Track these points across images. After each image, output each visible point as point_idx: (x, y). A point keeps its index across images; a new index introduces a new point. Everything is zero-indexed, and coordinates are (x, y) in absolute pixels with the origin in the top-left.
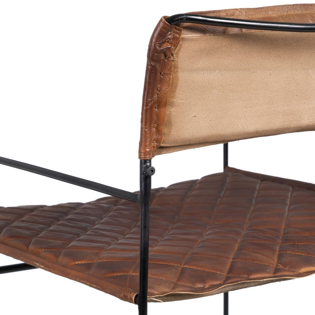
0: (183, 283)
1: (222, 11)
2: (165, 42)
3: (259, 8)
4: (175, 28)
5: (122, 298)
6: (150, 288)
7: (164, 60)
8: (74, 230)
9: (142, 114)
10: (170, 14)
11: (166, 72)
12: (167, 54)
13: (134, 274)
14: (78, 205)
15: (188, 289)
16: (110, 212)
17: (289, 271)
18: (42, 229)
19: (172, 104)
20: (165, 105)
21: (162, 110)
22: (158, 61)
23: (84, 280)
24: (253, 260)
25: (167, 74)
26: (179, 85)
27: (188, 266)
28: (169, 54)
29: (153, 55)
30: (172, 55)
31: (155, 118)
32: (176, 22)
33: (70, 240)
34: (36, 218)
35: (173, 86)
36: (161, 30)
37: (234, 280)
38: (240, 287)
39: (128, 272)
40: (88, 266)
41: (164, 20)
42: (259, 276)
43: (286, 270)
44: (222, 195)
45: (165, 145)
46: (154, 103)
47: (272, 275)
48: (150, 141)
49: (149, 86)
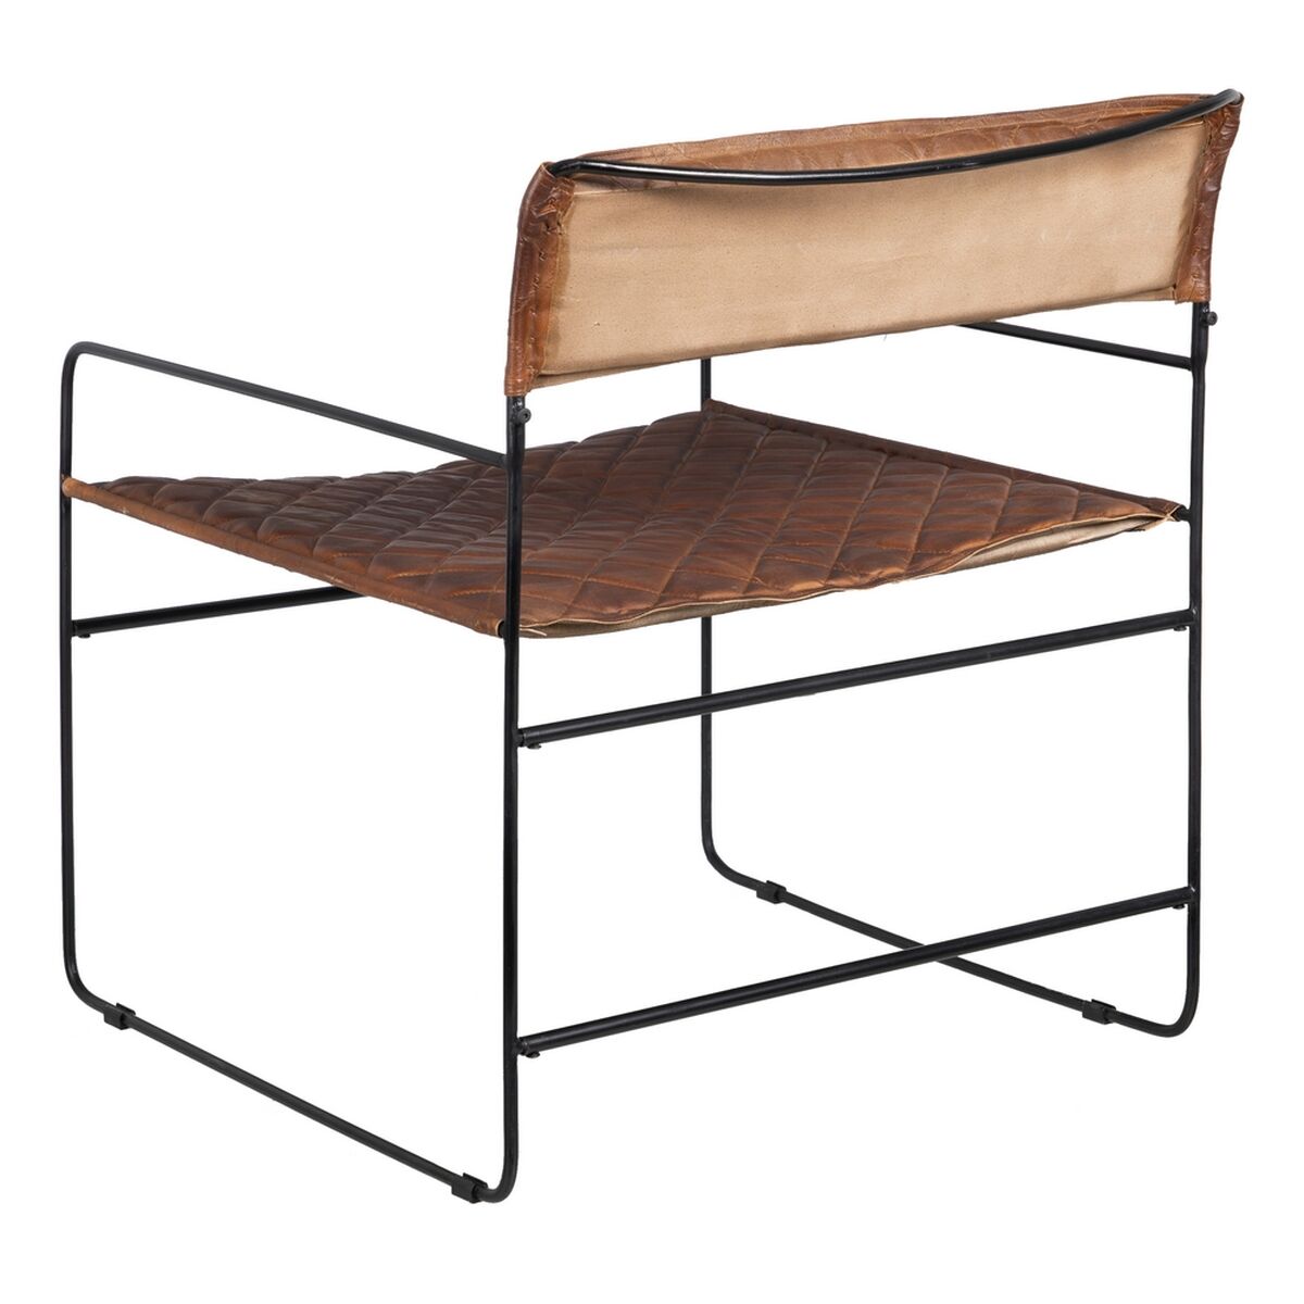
0: (584, 607)
1: (644, 147)
2: (546, 204)
3: (709, 141)
4: (564, 181)
5: (477, 629)
6: (525, 612)
7: (545, 233)
8: (396, 522)
9: (510, 321)
10: (555, 159)
11: (549, 251)
12: (550, 223)
13: (499, 591)
14: (403, 477)
15: (591, 616)
16: (464, 490)
17: (773, 588)
18: (335, 521)
19: (559, 305)
20: (548, 306)
21: (544, 314)
22: (536, 234)
23: (412, 602)
24: (712, 571)
25: (551, 256)
26: (571, 274)
27: (595, 580)
28: (554, 224)
29: (527, 225)
30: (559, 224)
31: (531, 327)
32: (565, 172)
33: (389, 539)
34: (322, 499)
35: (561, 275)
36: (539, 186)
37: (674, 602)
38: (685, 616)
39: (490, 588)
40: (421, 581)
41: (544, 168)
42: (717, 595)
43: (768, 588)
44: (684, 459)
45: (549, 372)
46: (530, 303)
47: (741, 595)
48: (523, 366)
49: (520, 276)
